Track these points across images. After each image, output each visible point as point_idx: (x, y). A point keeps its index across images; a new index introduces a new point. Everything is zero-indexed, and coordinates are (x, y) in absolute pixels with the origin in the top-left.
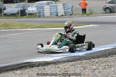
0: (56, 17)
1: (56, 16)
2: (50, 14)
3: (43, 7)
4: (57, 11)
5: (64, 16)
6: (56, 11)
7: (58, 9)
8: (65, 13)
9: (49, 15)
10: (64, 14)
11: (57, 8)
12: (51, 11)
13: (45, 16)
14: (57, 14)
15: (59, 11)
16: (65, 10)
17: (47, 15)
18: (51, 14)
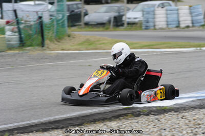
0: (176, 29)
1: (177, 27)
2: (165, 23)
3: (154, 11)
4: (178, 19)
5: (191, 29)
6: (176, 19)
7: (180, 15)
8: (193, 23)
9: (165, 26)
10: (191, 25)
11: (178, 14)
12: (167, 18)
13: (157, 27)
14: (179, 24)
15: (181, 19)
16: (192, 16)
17: (160, 26)
18: (167, 25)
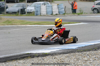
0: (51, 15)
1: (51, 14)
4: (52, 11)
5: (58, 15)
6: (51, 11)
7: (53, 9)
8: (59, 13)
9: (45, 14)
10: (58, 13)
11: (52, 8)
12: (47, 10)
13: (42, 14)
14: (52, 13)
15: (53, 11)
16: (59, 9)
17: (43, 14)
18: (47, 13)
